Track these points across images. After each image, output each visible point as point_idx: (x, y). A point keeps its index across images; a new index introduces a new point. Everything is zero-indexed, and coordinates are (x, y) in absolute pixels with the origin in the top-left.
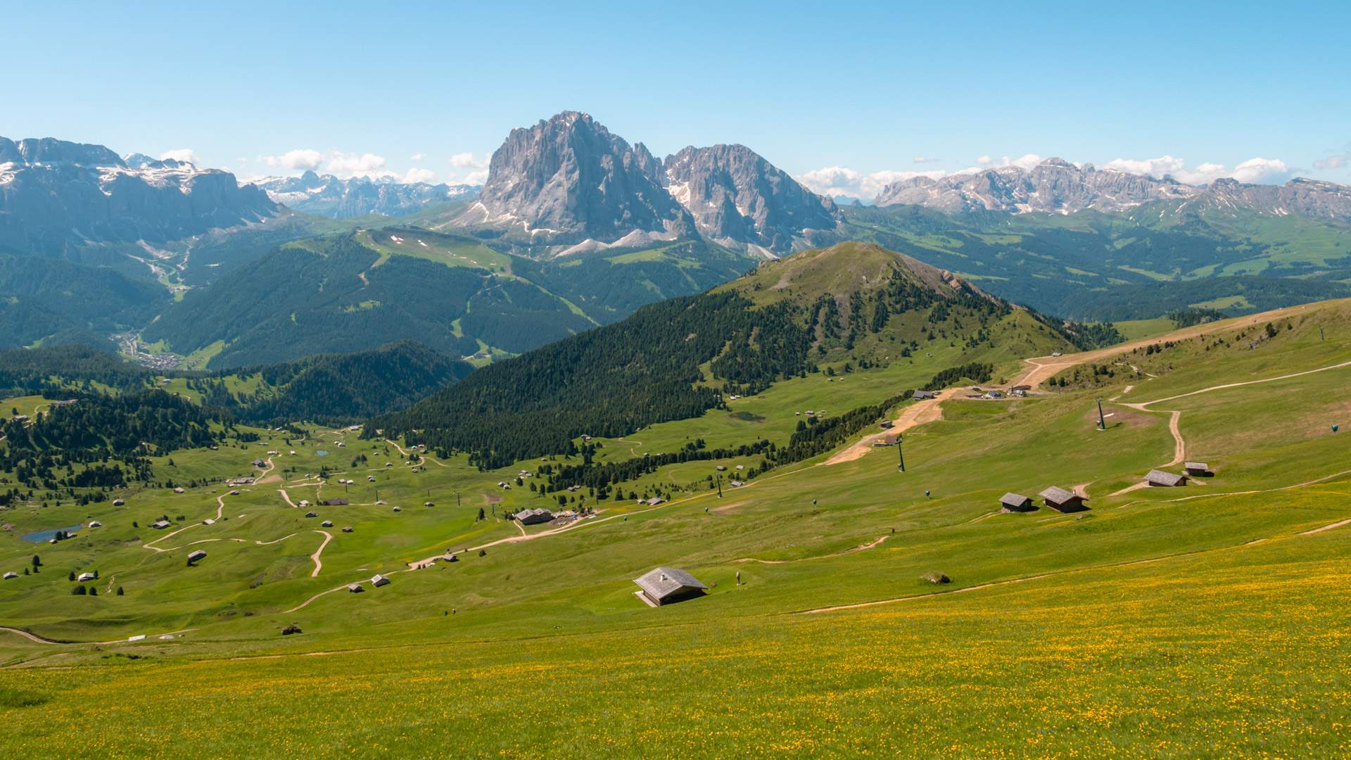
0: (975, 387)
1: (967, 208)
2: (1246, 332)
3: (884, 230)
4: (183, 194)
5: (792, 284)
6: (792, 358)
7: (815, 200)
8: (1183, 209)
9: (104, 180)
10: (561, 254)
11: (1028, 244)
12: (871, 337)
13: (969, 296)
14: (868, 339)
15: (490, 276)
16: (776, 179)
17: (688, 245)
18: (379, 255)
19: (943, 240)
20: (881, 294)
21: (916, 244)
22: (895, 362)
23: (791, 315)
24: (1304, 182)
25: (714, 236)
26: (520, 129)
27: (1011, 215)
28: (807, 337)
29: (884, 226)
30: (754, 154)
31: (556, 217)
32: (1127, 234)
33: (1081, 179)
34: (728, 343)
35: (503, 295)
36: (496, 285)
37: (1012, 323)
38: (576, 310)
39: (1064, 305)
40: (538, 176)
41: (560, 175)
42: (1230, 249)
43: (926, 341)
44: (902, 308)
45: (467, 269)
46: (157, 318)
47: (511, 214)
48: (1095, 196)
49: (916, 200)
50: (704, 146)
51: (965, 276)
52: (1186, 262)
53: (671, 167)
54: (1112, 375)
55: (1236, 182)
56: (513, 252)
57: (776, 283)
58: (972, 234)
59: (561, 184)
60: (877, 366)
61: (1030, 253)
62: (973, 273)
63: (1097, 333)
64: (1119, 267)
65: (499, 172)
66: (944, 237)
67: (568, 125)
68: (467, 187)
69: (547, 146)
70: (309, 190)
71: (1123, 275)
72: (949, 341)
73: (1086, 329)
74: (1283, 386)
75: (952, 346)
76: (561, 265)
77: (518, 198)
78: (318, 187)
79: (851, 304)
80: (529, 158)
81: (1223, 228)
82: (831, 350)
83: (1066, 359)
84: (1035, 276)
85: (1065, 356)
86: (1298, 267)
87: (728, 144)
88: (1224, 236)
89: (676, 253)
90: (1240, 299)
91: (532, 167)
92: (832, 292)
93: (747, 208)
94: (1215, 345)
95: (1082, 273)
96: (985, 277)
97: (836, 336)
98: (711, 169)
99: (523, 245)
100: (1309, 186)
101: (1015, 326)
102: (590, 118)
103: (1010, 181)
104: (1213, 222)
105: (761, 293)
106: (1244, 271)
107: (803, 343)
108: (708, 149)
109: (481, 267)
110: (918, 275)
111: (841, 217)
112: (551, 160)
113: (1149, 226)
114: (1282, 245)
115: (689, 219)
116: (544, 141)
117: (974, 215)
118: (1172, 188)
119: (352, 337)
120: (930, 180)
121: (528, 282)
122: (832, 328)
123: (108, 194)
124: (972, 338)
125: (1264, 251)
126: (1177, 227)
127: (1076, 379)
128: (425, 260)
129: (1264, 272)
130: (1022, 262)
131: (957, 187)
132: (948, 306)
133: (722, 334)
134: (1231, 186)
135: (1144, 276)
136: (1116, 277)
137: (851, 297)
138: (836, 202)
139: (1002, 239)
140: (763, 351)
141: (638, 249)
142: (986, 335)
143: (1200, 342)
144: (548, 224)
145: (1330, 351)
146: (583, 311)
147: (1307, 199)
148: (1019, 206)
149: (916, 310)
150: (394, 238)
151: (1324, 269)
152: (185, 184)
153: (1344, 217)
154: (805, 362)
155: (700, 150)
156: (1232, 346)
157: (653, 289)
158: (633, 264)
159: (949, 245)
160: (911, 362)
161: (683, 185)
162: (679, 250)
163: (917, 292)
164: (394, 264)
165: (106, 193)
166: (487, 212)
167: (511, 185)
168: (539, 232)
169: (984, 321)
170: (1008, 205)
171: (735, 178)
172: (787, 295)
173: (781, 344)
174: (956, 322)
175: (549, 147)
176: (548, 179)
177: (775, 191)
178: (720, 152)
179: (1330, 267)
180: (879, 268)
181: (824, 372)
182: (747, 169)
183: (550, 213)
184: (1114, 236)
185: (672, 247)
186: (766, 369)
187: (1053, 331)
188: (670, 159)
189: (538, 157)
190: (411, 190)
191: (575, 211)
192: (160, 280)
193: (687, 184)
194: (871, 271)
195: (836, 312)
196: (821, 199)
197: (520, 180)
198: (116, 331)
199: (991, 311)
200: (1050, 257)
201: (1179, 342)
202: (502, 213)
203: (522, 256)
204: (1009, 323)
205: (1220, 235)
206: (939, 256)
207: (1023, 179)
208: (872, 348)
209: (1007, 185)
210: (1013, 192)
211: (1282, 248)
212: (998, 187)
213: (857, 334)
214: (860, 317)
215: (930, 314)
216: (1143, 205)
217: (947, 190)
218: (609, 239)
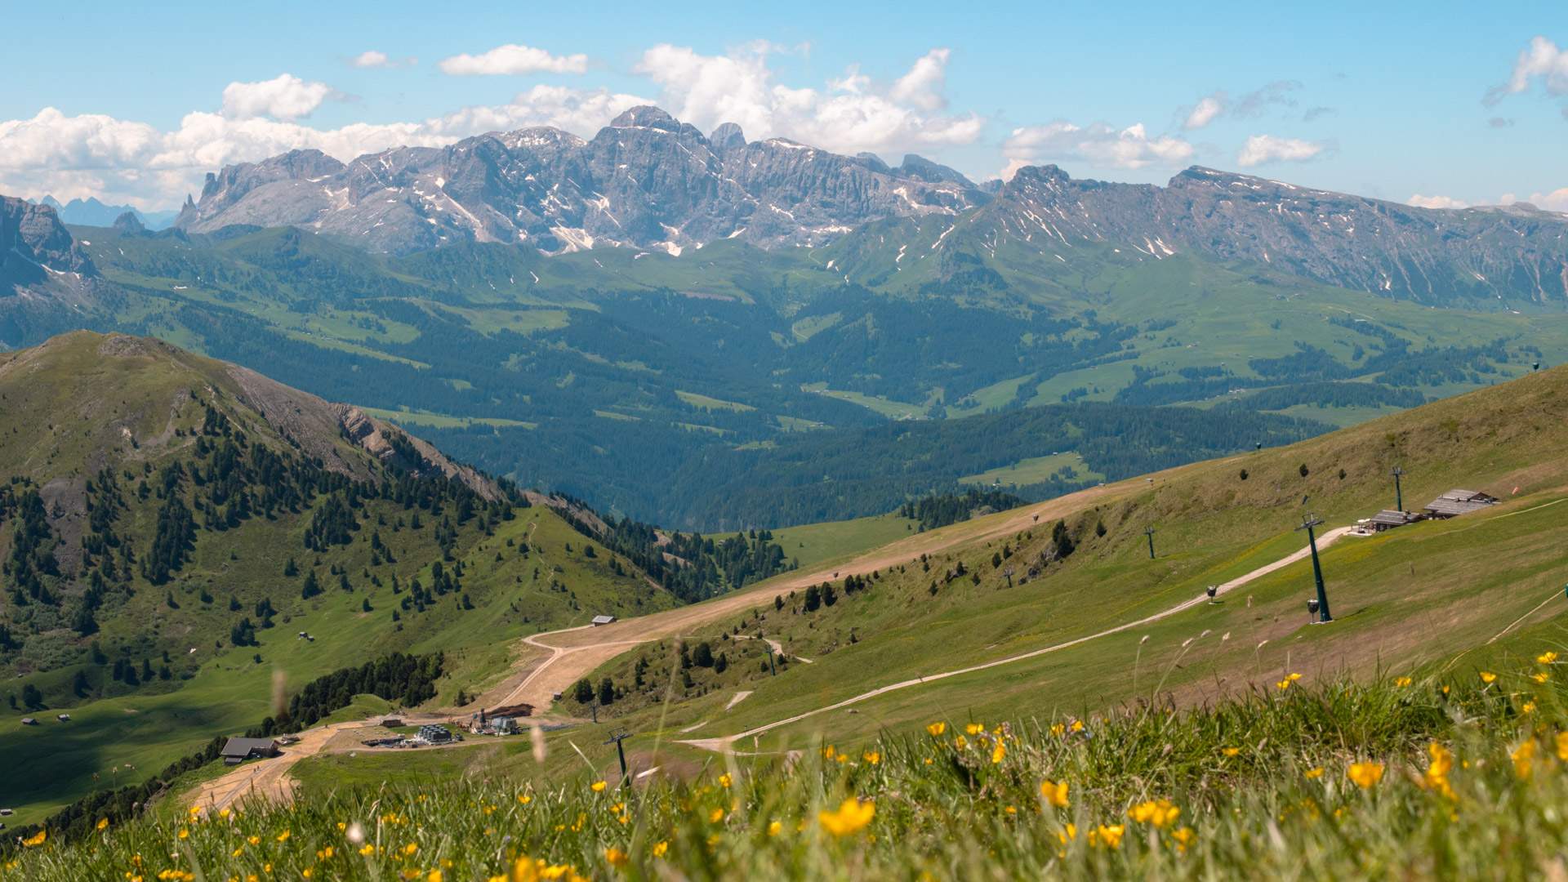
0: (390, 717)
1: (427, 238)
2: (1013, 546)
3: (207, 297)
8: (948, 243)
11: (585, 331)
12: (148, 596)
13: (416, 474)
14: (138, 602)
19: (366, 324)
20: (172, 477)
21: (294, 336)
22: (214, 661)
24: (1207, 177)
27: (539, 256)
29: (204, 287)
32: (819, 307)
33: (711, 166)
37: (518, 542)
39: (675, 488)
42: (1052, 338)
43: (298, 599)
44: (231, 514)
48: (746, 209)
49: (291, 216)
51: (403, 416)
52: (956, 373)
54: (722, 666)
55: (1063, 176)
58: (444, 307)
60: (166, 675)
61: (589, 356)
62: (446, 412)
63: (736, 558)
64: (804, 388)
66: (369, 315)
71: (812, 407)
72: (358, 597)
73: (710, 548)
74: (1028, 675)
75: (367, 608)
79: (90, 507)
81: (1036, 288)
82: (33, 638)
83: (623, 631)
84: (598, 413)
85: (622, 624)
86: (1199, 380)
88: (1039, 308)
90: (1072, 459)
92: (35, 474)
94: (949, 579)
95: (713, 403)
96: (476, 421)
97: (46, 598)
100: (1217, 186)
101: (524, 549)
103: (537, 167)
104: (1015, 273)
106: (1083, 392)
110: (279, 421)
113: (871, 283)
114: (1162, 327)
117: (446, 257)
118: (923, 190)
120: (330, 161)
122: (35, 577)
124: (416, 586)
125: (1124, 344)
126: (932, 286)
127: (639, 682)
129: (1124, 394)
130: (570, 378)
131: (400, 182)
132: (355, 504)
134: (1053, 185)
135: (861, 410)
136: (796, 415)
137: (90, 488)
138: (65, 218)
139: (517, 319)
142: (453, 576)
143: (920, 575)
145: (1147, 586)
147: (1214, 218)
148: (562, 232)
149: (271, 518)
151: (1250, 384)
153: (1290, 260)
156: (985, 579)
159: (381, 338)
160: (258, 659)
163: (270, 467)
169: (447, 540)
174: (377, 543)
179: (1263, 379)
180: (167, 403)
184: (794, 308)
187: (620, 559)
194: (144, 414)
195: (47, 532)
199: (467, 514)
200: (638, 366)
201: (876, 575)
204: (510, 544)
205: (1030, 306)
206: (354, 368)
207: (570, 163)
208: (150, 626)
209: (529, 178)
210: (545, 196)
211: (1162, 335)
212: (506, 183)
213: (106, 590)
214: (114, 542)
215: (308, 525)
216: (856, 233)
217: (372, 191)
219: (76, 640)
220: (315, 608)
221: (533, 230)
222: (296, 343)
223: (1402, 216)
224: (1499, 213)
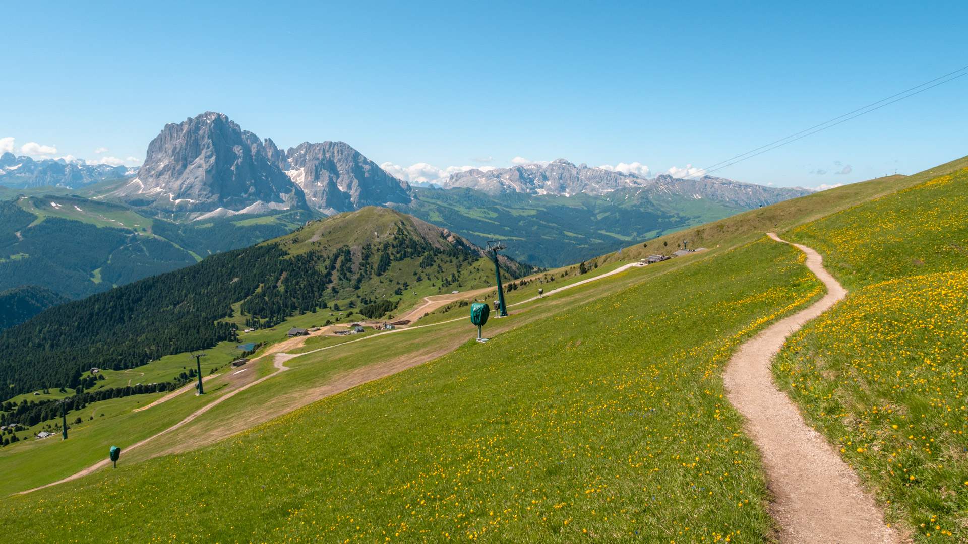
1: (504, 191)
3: (445, 205)
5: (322, 238)
6: (309, 297)
7: (395, 183)
8: (639, 194)
10: (198, 219)
11: (541, 215)
12: (375, 279)
13: (458, 248)
14: (372, 281)
15: (132, 235)
16: (367, 167)
17: (297, 213)
18: (36, 217)
19: (484, 212)
23: (316, 263)
24: (710, 178)
25: (320, 207)
26: (172, 124)
27: (531, 196)
28: (324, 279)
29: (445, 202)
30: (352, 148)
31: (196, 191)
32: (604, 211)
33: (577, 173)
34: (261, 285)
35: (142, 249)
36: (137, 241)
39: (561, 257)
40: (183, 160)
41: (201, 159)
42: (667, 220)
43: (415, 282)
44: (401, 258)
45: (113, 229)
47: (161, 188)
48: (586, 185)
49: (470, 185)
50: (316, 142)
52: (640, 228)
53: (292, 156)
55: (671, 178)
56: (159, 217)
57: (310, 238)
58: (505, 208)
59: (200, 166)
61: (542, 222)
64: (599, 232)
65: (154, 156)
66: (486, 210)
67: (208, 122)
69: (191, 136)
70: (6, 168)
71: (601, 237)
72: (431, 282)
75: (433, 285)
76: (196, 227)
77: (166, 176)
78: (15, 165)
79: (363, 253)
80: (177, 146)
81: (663, 206)
82: (342, 290)
84: (543, 237)
87: (333, 141)
88: (663, 212)
89: (288, 218)
91: (178, 153)
92: (350, 244)
93: (346, 187)
95: (573, 235)
96: (510, 238)
97: (347, 279)
98: (320, 158)
99: (168, 212)
100: (713, 181)
102: (227, 118)
103: (533, 174)
104: (657, 202)
105: (297, 245)
107: (320, 284)
108: (319, 144)
109: (126, 228)
110: (419, 232)
111: (414, 195)
112: (193, 147)
113: (619, 205)
114: (697, 218)
115: (300, 194)
116: (189, 133)
117: (508, 196)
118: (633, 181)
120: (481, 172)
121: (164, 239)
122: (345, 273)
124: (447, 280)
125: (687, 222)
126: (635, 206)
128: (76, 222)
130: (536, 227)
131: (498, 177)
132: (435, 255)
133: (257, 278)
134: (668, 180)
135: (614, 238)
136: (596, 238)
137: (364, 248)
139: (524, 212)
140: (286, 292)
141: (258, 216)
142: (457, 277)
144: (189, 196)
147: (713, 189)
148: (538, 190)
149: (412, 258)
150: (53, 204)
153: (734, 201)
154: (320, 300)
155: (314, 145)
159: (488, 216)
161: (299, 169)
162: (289, 216)
163: (414, 245)
164: (48, 224)
166: (143, 186)
167: (162, 166)
168: (182, 201)
169: (458, 266)
170: (531, 189)
171: (338, 165)
172: (316, 247)
173: (302, 286)
174: (439, 267)
175: (193, 138)
176: (191, 162)
177: (366, 175)
178: (327, 146)
180: (388, 226)
181: (331, 308)
182: (347, 160)
183: (191, 187)
184: (597, 211)
185: (285, 214)
186: (286, 306)
188: (291, 150)
189: (184, 145)
190: (94, 169)
191: (211, 186)
193: (302, 169)
194: (381, 229)
195: (350, 260)
196: (400, 182)
197: (170, 162)
199: (465, 259)
200: (554, 225)
202: (154, 187)
203: (166, 220)
205: (661, 211)
206: (480, 223)
207: (541, 172)
208: (374, 288)
209: (531, 176)
210: (534, 181)
211: (696, 220)
212: (525, 177)
213: (364, 277)
214: (368, 264)
215: (421, 261)
216: (615, 191)
217: (490, 179)
218: (237, 208)
219: (353, 291)
220: (419, 285)
222: (465, 216)
223: (765, 189)
224: (792, 189)
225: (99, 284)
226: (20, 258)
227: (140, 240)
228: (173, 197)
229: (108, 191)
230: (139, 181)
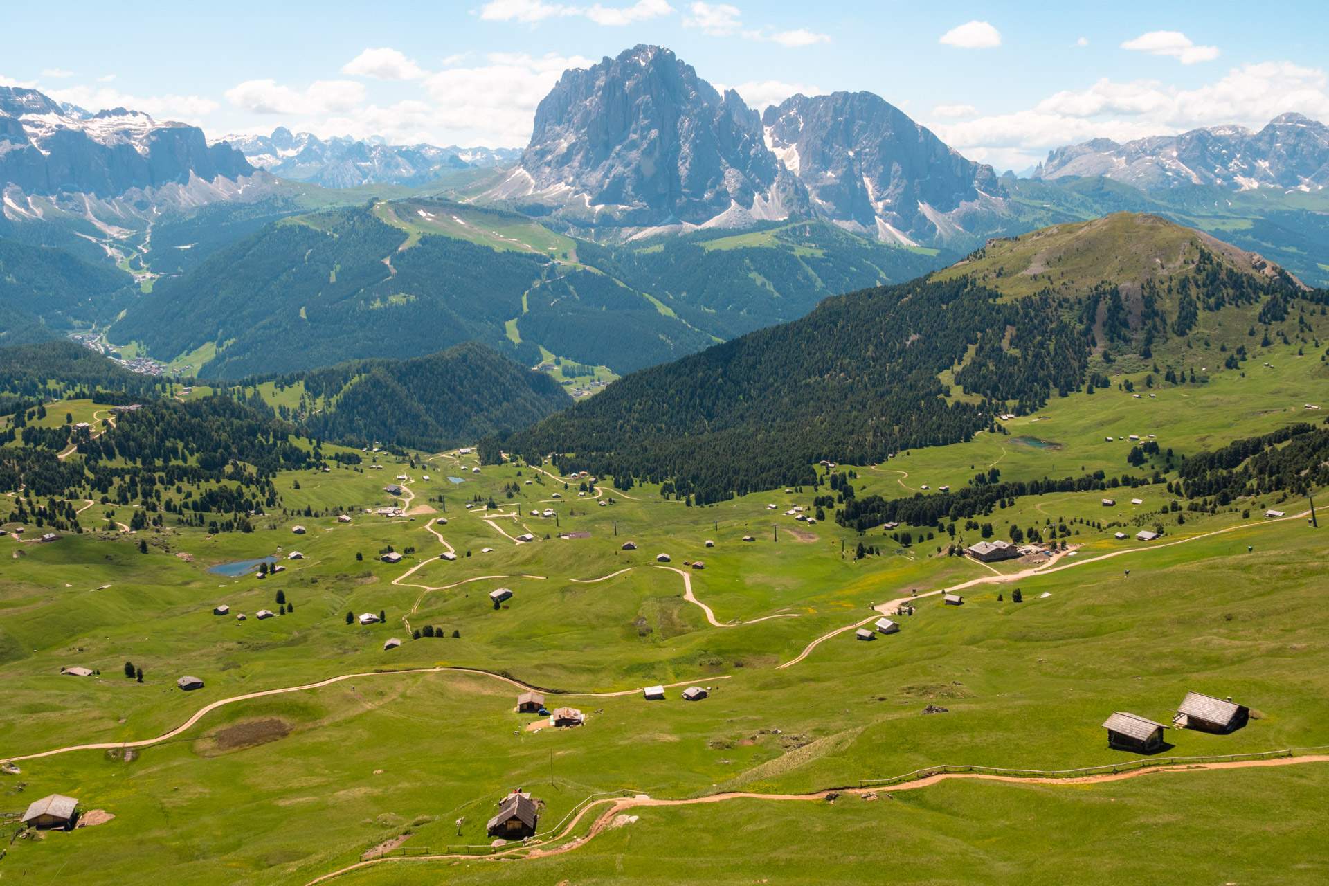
1: (1168, 182)
3: (1060, 209)
4: (139, 155)
5: (1050, 269)
9: (40, 134)
10: (635, 237)
11: (1260, 230)
12: (1176, 342)
13: (1291, 288)
14: (1171, 344)
15: (549, 264)
17: (804, 226)
18: (405, 236)
20: (1184, 283)
22: (1218, 376)
23: (1057, 311)
25: (833, 217)
26: (576, 70)
27: (1230, 192)
28: (1083, 340)
29: (1059, 205)
30: (885, 105)
31: (628, 189)
34: (972, 347)
35: (568, 289)
36: (558, 276)
38: (664, 310)
40: (603, 135)
41: (633, 131)
43: (1259, 347)
44: (1215, 305)
45: (520, 255)
46: (123, 314)
47: (567, 184)
49: (1095, 171)
50: (817, 94)
53: (772, 123)
56: (573, 233)
57: (1025, 268)
58: (1184, 217)
59: (632, 145)
60: (1193, 380)
61: (1265, 244)
65: (548, 128)
67: (643, 64)
68: (484, 150)
69: (614, 93)
70: (280, 153)
72: (1294, 348)
75: (1301, 353)
76: (636, 251)
77: (575, 163)
78: (293, 149)
79: (1143, 296)
80: (590, 108)
82: (1120, 358)
87: (851, 92)
89: (790, 237)
91: (593, 122)
92: (1113, 279)
97: (1125, 340)
98: (829, 125)
99: (584, 225)
102: (672, 54)
103: (1228, 145)
105: (1008, 281)
107: (1078, 348)
108: (824, 98)
109: (537, 253)
110: (1231, 258)
112: (621, 112)
115: (801, 193)
116: (610, 87)
117: (1179, 192)
119: (382, 340)
120: (1114, 143)
121: (600, 273)
122: (1118, 329)
123: (45, 153)
128: (465, 242)
131: (1152, 154)
133: (960, 336)
137: (1143, 287)
139: (1224, 223)
140: (1025, 359)
141: (737, 232)
144: (616, 199)
146: (675, 312)
148: (1240, 179)
149: (1237, 306)
150: (422, 213)
152: (141, 141)
154: (1087, 373)
155: (812, 100)
157: (763, 285)
158: (736, 250)
160: (1242, 377)
161: (790, 146)
162: (793, 233)
163: (1236, 281)
164: (428, 246)
165: (43, 152)
166: (533, 182)
167: (565, 145)
168: (605, 208)
171: (864, 137)
172: (1045, 284)
173: (1050, 349)
174: (1301, 322)
175: (618, 94)
176: (617, 138)
178: (840, 102)
180: (1178, 247)
181: (1119, 387)
182: (878, 126)
183: (619, 182)
185: (783, 228)
188: (772, 113)
189: (603, 108)
190: (415, 153)
191: (653, 180)
192: (119, 265)
193: (794, 146)
194: (1166, 252)
195: (1122, 308)
196: (977, 167)
197: (578, 139)
198: (72, 328)
202: (554, 184)
203: (585, 239)
207: (1247, 143)
208: (1181, 356)
209: (1224, 151)
210: (1231, 161)
212: (1211, 154)
213: (1155, 337)
214: (1156, 314)
215: (1259, 311)
217: (1138, 158)
218: (698, 218)
219: (1142, 360)
220: (1269, 352)
221: (1225, 178)
225: (520, 345)
226: (404, 300)
227: (561, 274)
228: (590, 201)
229: (479, 190)
230: (525, 172)
